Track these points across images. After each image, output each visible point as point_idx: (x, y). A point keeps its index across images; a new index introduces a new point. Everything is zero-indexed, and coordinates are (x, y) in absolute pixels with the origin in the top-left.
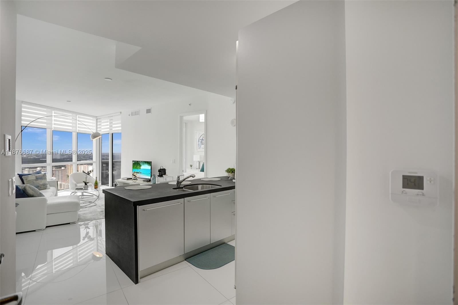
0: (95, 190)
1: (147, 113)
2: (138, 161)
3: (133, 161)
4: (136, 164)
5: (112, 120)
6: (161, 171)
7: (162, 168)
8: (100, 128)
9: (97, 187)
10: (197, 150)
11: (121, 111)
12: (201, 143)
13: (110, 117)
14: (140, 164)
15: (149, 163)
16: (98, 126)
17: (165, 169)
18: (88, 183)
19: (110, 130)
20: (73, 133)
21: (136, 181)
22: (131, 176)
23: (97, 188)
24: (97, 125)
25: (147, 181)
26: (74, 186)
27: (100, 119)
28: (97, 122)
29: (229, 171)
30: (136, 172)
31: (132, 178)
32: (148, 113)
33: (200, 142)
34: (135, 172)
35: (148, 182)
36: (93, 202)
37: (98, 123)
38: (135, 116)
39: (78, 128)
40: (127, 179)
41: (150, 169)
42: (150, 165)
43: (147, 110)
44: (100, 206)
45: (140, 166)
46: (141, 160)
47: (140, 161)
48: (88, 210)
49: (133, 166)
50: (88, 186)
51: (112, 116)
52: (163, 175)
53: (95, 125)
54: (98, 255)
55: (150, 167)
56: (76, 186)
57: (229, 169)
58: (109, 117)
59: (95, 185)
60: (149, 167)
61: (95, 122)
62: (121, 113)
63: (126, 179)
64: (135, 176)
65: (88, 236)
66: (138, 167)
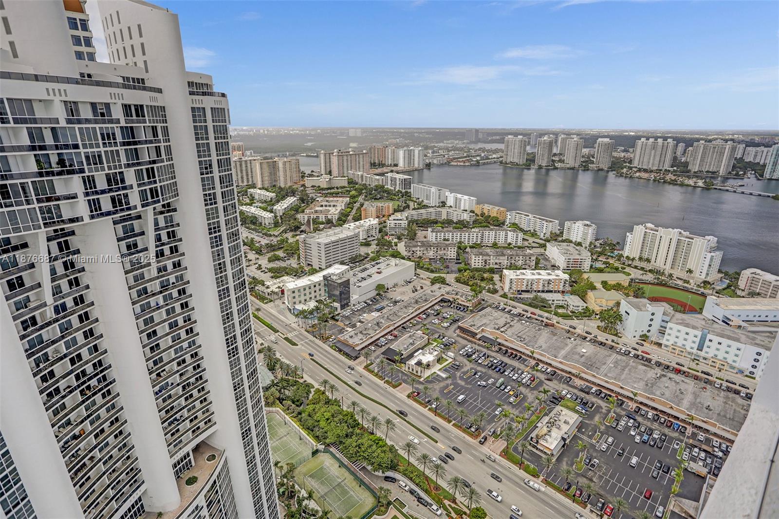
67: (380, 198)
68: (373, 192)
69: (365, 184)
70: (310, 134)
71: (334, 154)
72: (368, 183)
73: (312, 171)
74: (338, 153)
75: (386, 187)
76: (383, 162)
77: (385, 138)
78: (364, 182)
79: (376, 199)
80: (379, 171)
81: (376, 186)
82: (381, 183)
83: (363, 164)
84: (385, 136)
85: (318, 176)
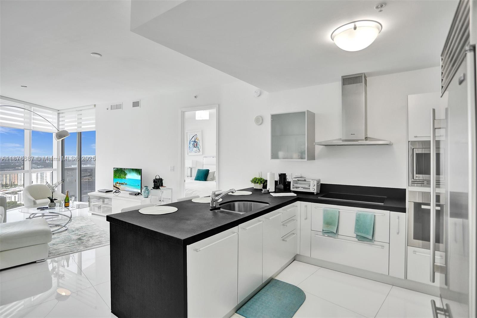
0: (66, 209)
1: (133, 107)
2: (121, 169)
3: (114, 168)
4: (119, 172)
5: (81, 114)
6: (157, 182)
7: (158, 177)
8: (62, 125)
9: (69, 204)
10: (188, 154)
11: (95, 104)
12: (193, 146)
13: (79, 111)
14: (125, 172)
15: (139, 171)
16: (60, 123)
17: (162, 179)
18: (55, 200)
19: (78, 127)
20: (25, 131)
21: (118, 195)
22: (111, 188)
23: (68, 206)
24: (59, 121)
25: (135, 195)
26: (33, 203)
27: (62, 113)
28: (59, 117)
29: (256, 182)
30: (120, 183)
31: (112, 190)
32: (135, 107)
33: (191, 145)
34: (117, 183)
35: (137, 195)
36: (64, 226)
37: (61, 119)
38: (117, 109)
39: (33, 124)
40: (107, 192)
41: (140, 179)
42: (140, 174)
43: (133, 102)
44: (73, 231)
45: (125, 174)
46: (127, 168)
47: (125, 169)
48: (58, 238)
49: (114, 174)
50: (55, 204)
51: (81, 110)
52: (160, 187)
53: (56, 121)
54: (64, 292)
55: (140, 177)
56: (35, 203)
57: (256, 179)
58: (77, 110)
59: (65, 202)
60: (138, 177)
61: (56, 117)
62: (95, 105)
63: (105, 191)
64: (119, 188)
65: (55, 272)
66: (122, 176)
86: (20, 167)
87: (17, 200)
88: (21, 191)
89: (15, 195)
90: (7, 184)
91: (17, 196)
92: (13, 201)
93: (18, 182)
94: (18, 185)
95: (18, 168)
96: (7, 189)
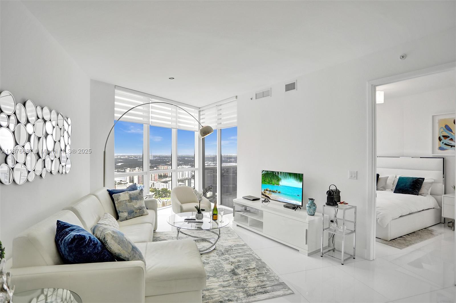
67: (165, 196)
68: (160, 193)
69: (155, 188)
70: (120, 158)
71: (136, 170)
72: (157, 188)
73: (121, 181)
74: (139, 169)
75: (168, 190)
76: (167, 175)
77: (168, 160)
78: (155, 187)
79: (162, 197)
80: (164, 180)
81: (162, 189)
82: (165, 187)
83: (154, 176)
84: (168, 159)
85: (124, 184)
86: (169, 163)
87: (167, 188)
88: (169, 181)
89: (166, 184)
90: (162, 175)
91: (167, 184)
92: (165, 188)
93: (168, 174)
94: (168, 176)
95: (168, 163)
96: (161, 179)
